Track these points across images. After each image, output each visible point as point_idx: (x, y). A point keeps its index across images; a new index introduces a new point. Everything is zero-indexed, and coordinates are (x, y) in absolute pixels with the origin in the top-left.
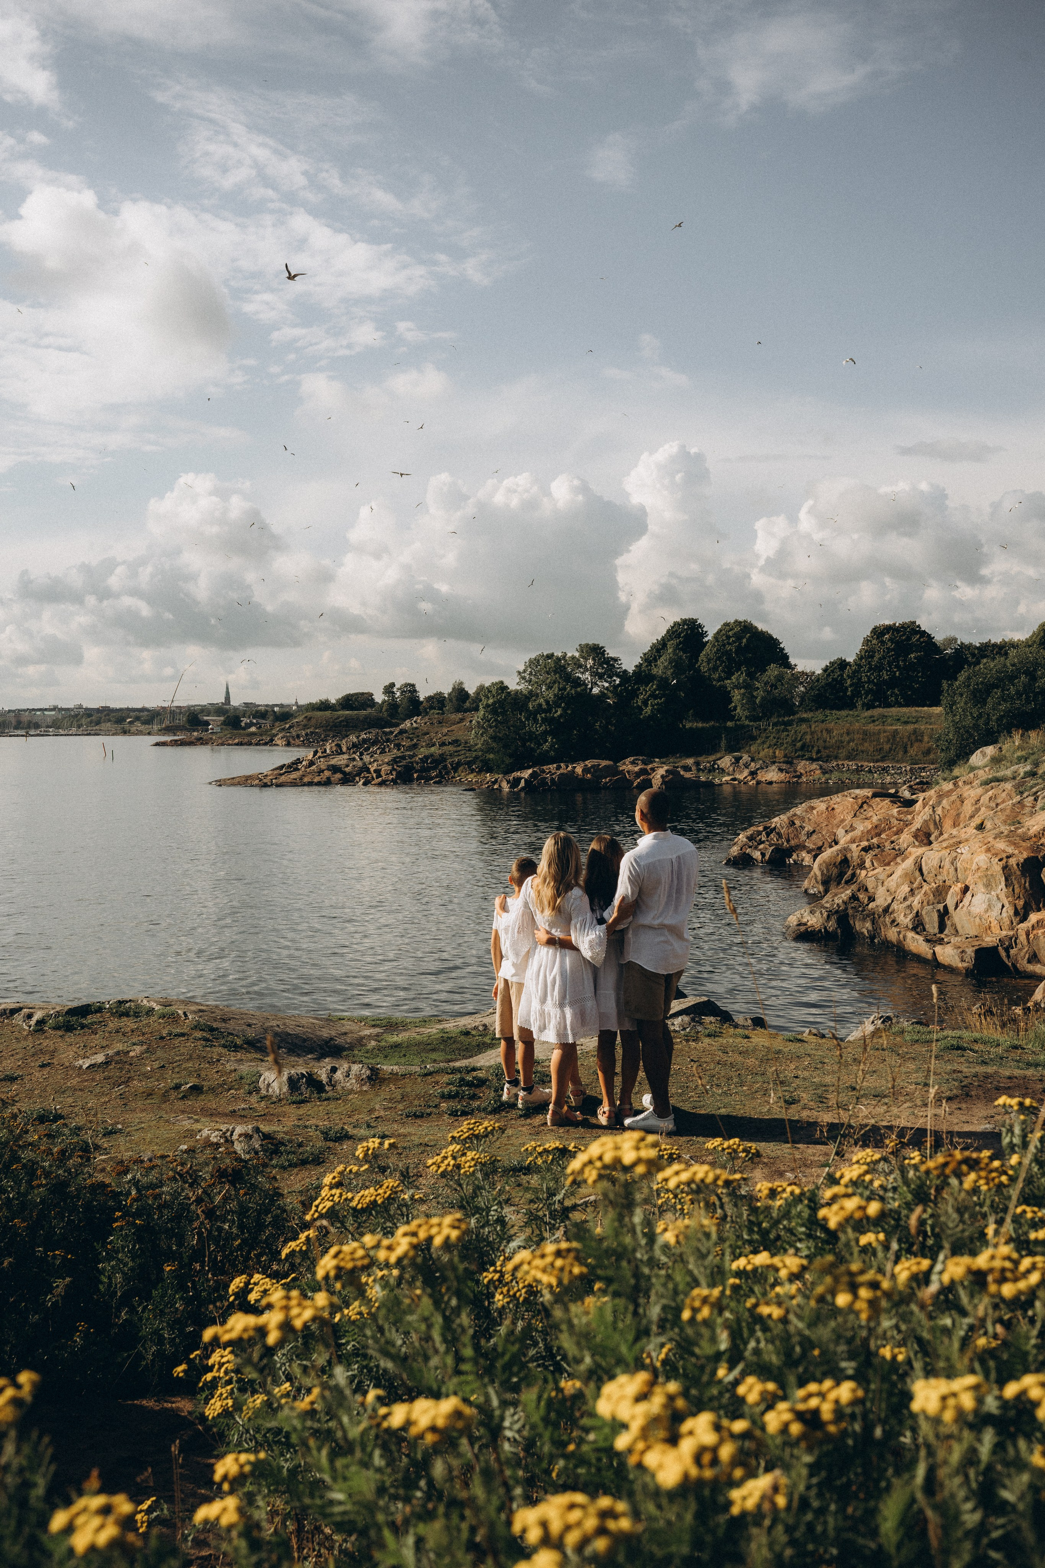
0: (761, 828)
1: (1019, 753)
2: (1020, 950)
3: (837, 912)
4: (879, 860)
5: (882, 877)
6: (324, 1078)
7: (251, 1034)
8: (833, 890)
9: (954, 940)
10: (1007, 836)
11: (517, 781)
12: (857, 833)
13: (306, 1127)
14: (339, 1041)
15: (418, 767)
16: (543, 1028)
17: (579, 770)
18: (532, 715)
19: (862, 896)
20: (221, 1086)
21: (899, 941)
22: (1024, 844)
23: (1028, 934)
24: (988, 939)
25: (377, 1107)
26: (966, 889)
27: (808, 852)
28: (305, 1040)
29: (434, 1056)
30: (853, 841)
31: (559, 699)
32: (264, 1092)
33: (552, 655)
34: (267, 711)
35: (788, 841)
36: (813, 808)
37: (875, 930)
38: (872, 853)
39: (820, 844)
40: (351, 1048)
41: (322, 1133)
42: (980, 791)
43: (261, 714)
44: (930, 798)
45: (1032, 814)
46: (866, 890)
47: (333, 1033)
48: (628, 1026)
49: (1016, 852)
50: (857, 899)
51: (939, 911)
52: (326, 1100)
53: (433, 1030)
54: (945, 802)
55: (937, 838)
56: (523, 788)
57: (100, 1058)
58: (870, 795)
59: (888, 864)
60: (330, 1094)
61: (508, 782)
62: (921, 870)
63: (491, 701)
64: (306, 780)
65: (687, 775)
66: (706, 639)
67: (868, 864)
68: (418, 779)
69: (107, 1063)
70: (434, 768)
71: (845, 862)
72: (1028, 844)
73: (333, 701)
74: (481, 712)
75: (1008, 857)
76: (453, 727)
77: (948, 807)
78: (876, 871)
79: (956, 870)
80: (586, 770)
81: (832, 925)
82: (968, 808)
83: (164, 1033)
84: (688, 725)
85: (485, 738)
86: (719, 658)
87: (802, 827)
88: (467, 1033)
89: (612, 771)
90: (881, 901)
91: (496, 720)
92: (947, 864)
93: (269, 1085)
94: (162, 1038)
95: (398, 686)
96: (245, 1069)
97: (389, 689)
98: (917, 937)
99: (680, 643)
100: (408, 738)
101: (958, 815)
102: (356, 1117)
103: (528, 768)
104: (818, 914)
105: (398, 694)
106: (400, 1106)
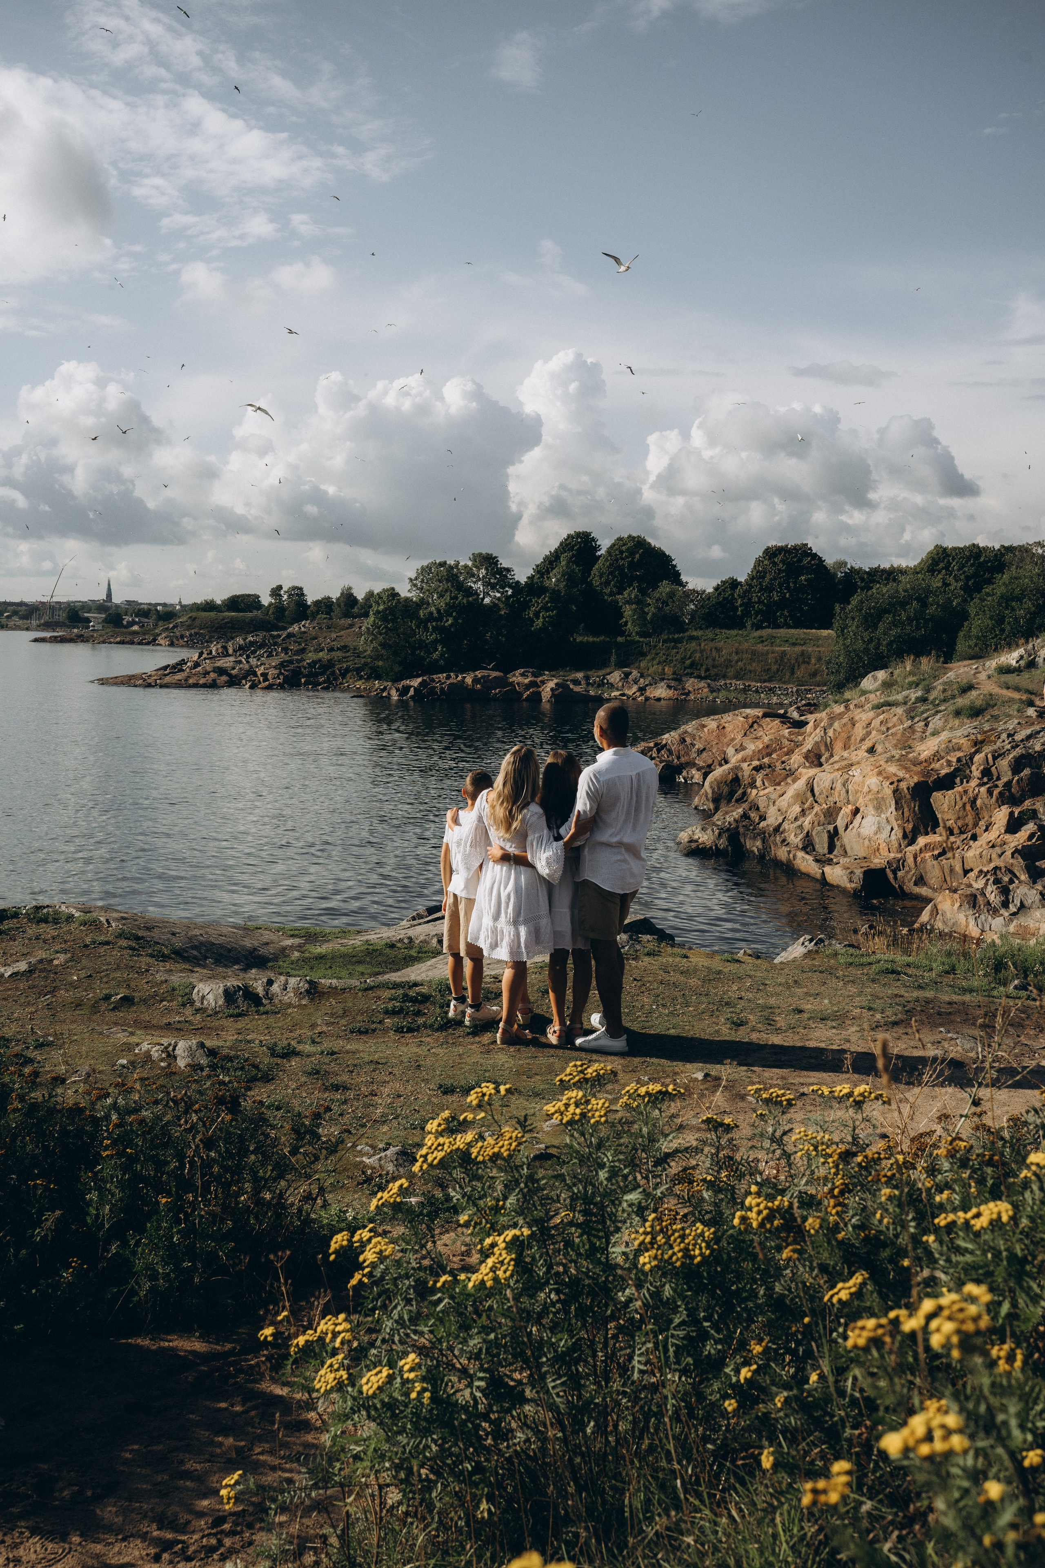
0: (652, 745)
1: (911, 679)
2: (907, 872)
3: (728, 830)
4: (769, 780)
5: (774, 796)
6: (260, 990)
7: (178, 943)
8: (723, 808)
9: (842, 860)
10: (899, 760)
11: (407, 689)
12: (748, 752)
13: (249, 1042)
14: (263, 951)
15: (305, 672)
16: (494, 946)
17: (469, 680)
18: (423, 623)
19: (753, 815)
20: (153, 997)
21: (789, 861)
22: (915, 769)
23: (915, 857)
24: (876, 861)
25: (319, 1022)
26: (857, 811)
27: (698, 770)
28: (230, 951)
29: (361, 968)
30: (744, 760)
31: (451, 608)
32: (198, 1004)
33: (445, 563)
34: (149, 610)
35: (678, 758)
36: (704, 726)
37: (765, 849)
38: (763, 772)
39: (710, 762)
40: (276, 958)
41: (268, 1048)
42: (871, 714)
43: (144, 612)
44: (821, 721)
45: (922, 739)
46: (758, 809)
47: (256, 943)
48: (580, 946)
49: (907, 776)
50: (749, 818)
51: (829, 832)
52: (264, 1013)
53: (357, 941)
54: (836, 725)
55: (827, 760)
56: (411, 697)
57: (22, 966)
58: (760, 714)
59: (779, 784)
60: (268, 1007)
61: (397, 690)
62: (812, 791)
63: (381, 607)
64: (191, 681)
65: (577, 689)
66: (599, 553)
67: (759, 783)
68: (306, 684)
69: (30, 972)
70: (322, 674)
71: (736, 781)
72: (918, 769)
73: (219, 602)
74: (371, 619)
75: (899, 781)
76: (342, 633)
77: (839, 730)
78: (766, 791)
79: (847, 792)
80: (476, 681)
81: (723, 843)
82: (859, 731)
83: (88, 940)
84: (579, 639)
85: (375, 644)
86: (611, 573)
87: (693, 745)
88: (392, 946)
89: (502, 682)
90: (772, 819)
91: (386, 627)
92: (838, 786)
93: (203, 997)
94: (86, 946)
95: (285, 588)
96: (176, 979)
97: (276, 592)
98: (807, 857)
99: (573, 556)
100: (295, 642)
101: (849, 738)
102: (298, 1032)
103: (418, 676)
104: (709, 831)
105: (285, 597)
106: (343, 1022)
